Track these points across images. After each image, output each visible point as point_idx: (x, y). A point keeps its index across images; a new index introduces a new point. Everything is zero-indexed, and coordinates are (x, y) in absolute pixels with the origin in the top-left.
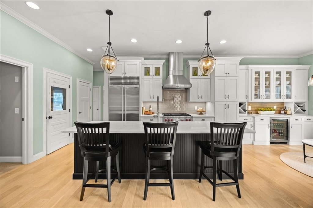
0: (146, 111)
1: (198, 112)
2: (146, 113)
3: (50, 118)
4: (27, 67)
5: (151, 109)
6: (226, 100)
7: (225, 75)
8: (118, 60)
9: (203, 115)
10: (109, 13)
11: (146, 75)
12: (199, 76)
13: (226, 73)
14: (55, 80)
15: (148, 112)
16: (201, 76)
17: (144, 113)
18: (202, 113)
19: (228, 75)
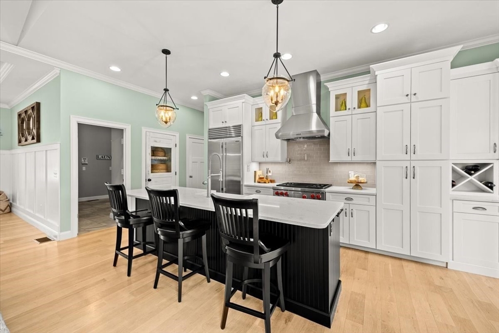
0: (261, 177)
1: (351, 182)
2: (260, 181)
3: (149, 180)
4: (125, 129)
5: (269, 174)
6: (407, 157)
7: (406, 100)
8: (178, 109)
9: (362, 189)
10: (166, 52)
11: (258, 121)
12: (349, 109)
13: (407, 95)
14: (157, 140)
15: (265, 179)
16: (354, 108)
17: (256, 181)
18: (360, 184)
19: (414, 98)
